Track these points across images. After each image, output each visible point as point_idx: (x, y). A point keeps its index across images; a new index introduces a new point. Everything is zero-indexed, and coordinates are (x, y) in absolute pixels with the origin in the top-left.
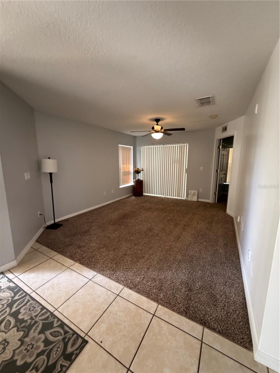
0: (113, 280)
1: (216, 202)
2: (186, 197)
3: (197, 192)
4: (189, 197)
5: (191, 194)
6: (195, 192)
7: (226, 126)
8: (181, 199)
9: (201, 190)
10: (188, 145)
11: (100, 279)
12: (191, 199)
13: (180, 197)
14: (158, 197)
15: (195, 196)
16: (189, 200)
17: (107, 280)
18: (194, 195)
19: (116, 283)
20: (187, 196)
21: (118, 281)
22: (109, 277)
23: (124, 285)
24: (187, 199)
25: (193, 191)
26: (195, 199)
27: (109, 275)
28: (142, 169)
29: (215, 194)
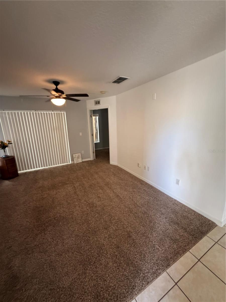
0: (153, 280)
1: (95, 158)
2: (71, 161)
3: (80, 154)
4: (74, 160)
5: (76, 157)
6: (79, 155)
7: (99, 101)
8: (67, 165)
9: (83, 152)
10: (65, 113)
11: (147, 298)
12: (77, 162)
13: (65, 163)
14: (40, 170)
15: (80, 158)
16: (75, 163)
17: (151, 287)
18: (78, 157)
19: (159, 278)
20: (73, 160)
21: (156, 275)
22: (148, 284)
23: (164, 270)
24: (72, 162)
25: (77, 155)
26: (80, 161)
27: (144, 282)
28: (9, 142)
29: (93, 153)
